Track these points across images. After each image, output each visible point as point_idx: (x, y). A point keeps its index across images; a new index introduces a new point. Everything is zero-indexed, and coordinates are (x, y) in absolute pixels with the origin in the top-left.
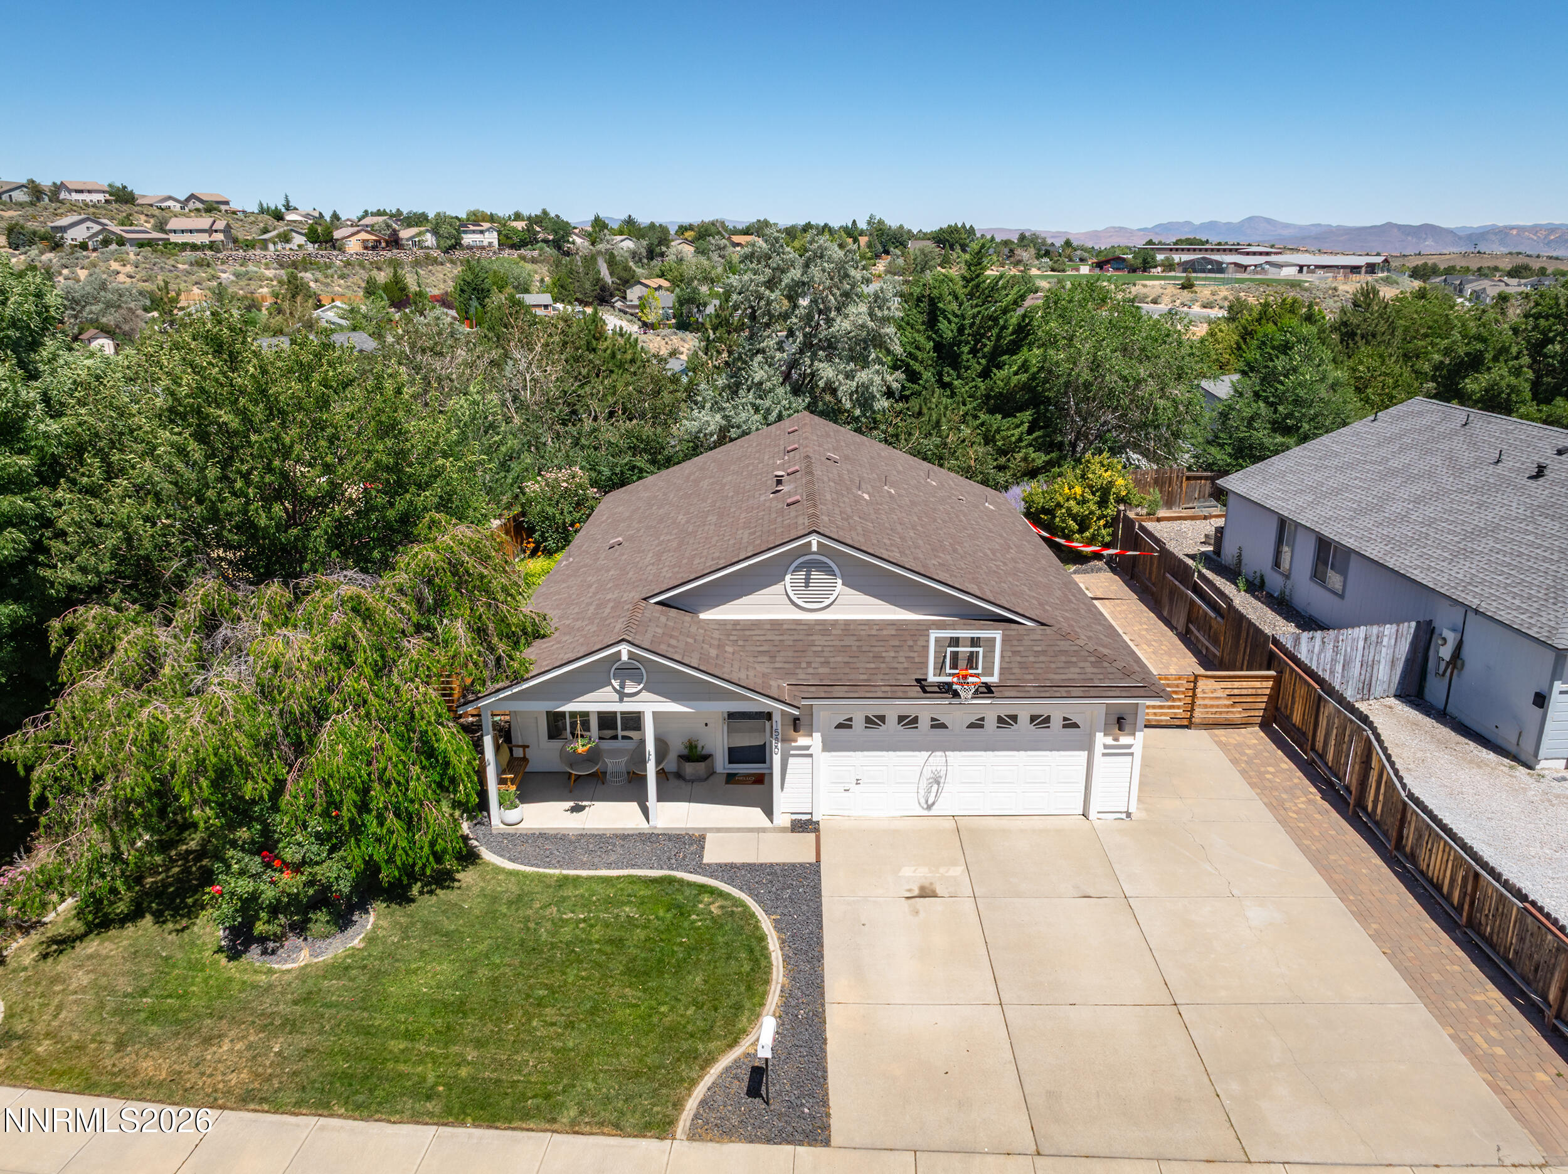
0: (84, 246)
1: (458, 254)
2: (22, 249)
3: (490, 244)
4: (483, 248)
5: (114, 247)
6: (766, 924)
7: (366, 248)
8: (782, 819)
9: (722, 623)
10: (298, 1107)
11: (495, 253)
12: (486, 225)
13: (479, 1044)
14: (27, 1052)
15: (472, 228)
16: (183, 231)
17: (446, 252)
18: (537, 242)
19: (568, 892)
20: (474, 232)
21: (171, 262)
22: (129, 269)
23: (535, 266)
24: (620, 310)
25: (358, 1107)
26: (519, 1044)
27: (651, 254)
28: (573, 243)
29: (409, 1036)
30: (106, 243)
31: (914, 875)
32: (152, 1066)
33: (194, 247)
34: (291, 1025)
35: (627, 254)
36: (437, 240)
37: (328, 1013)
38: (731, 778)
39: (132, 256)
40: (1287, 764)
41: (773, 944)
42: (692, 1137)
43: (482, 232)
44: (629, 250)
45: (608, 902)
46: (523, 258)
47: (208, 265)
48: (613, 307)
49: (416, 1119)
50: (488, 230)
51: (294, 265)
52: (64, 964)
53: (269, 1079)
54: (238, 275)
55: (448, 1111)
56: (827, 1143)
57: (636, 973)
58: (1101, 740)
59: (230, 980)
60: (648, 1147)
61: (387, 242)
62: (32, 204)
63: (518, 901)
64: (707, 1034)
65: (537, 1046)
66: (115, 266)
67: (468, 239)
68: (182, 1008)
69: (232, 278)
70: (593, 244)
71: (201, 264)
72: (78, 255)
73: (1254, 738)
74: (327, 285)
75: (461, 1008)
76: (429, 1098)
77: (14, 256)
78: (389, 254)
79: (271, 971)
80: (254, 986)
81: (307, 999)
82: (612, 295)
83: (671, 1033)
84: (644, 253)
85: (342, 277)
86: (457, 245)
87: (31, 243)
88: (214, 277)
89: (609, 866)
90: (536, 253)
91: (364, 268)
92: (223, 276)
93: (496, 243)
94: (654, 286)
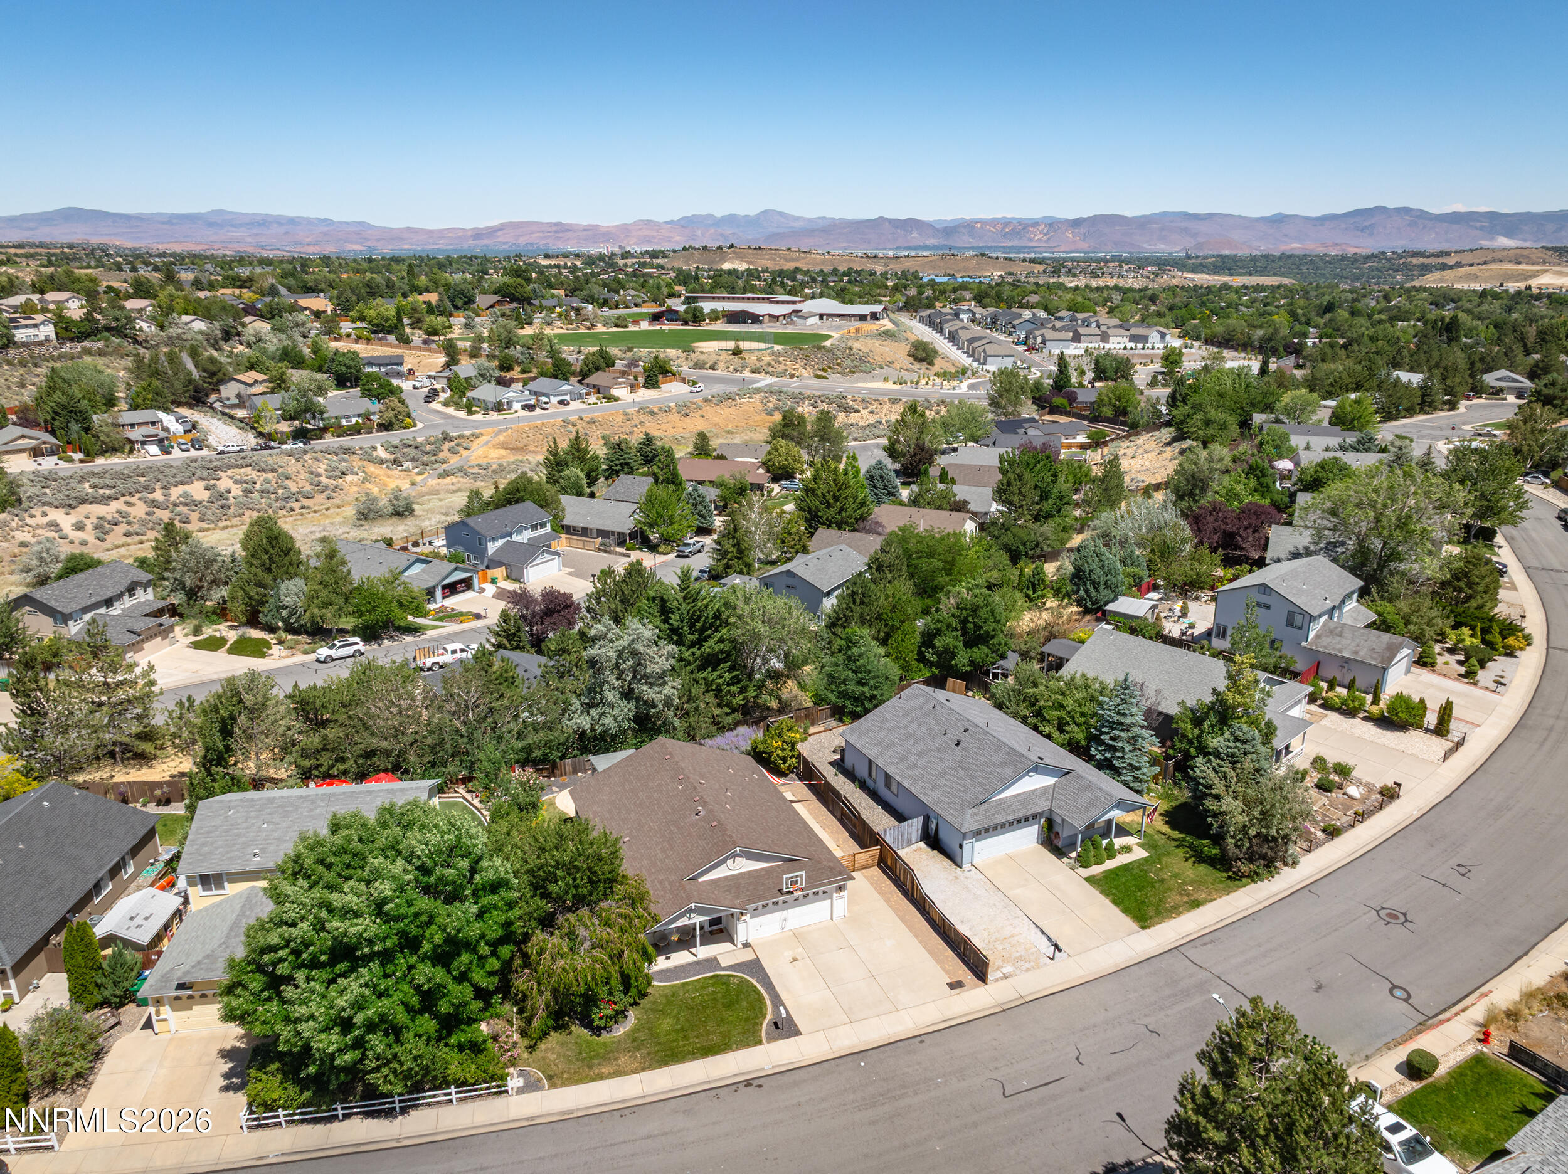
1: (13, 353)
3: (47, 339)
4: (40, 343)
6: (754, 982)
8: (740, 946)
10: (660, 1066)
11: (53, 348)
12: (39, 318)
13: (696, 1037)
15: (23, 322)
18: (101, 331)
19: (687, 988)
20: (26, 326)
23: (106, 360)
24: (223, 414)
25: (677, 1061)
26: (708, 1034)
27: (227, 335)
28: (141, 330)
29: (676, 1040)
31: (788, 954)
32: (605, 1070)
34: (638, 1049)
35: (202, 339)
37: (644, 1042)
38: (711, 932)
40: (888, 882)
41: (759, 987)
42: (768, 1042)
43: (35, 326)
44: (201, 332)
45: (703, 988)
46: (88, 352)
48: (211, 407)
49: (695, 1059)
50: (43, 323)
52: (540, 1052)
53: (644, 1062)
55: (702, 1055)
56: (801, 1035)
57: (729, 1006)
58: (835, 895)
59: (604, 1042)
60: (758, 1048)
63: (673, 995)
64: (756, 1017)
65: (714, 1033)
67: (20, 335)
68: (597, 1053)
70: (162, 328)
73: (876, 871)
75: (682, 1029)
76: (694, 1054)
79: (614, 1036)
80: (614, 1042)
81: (634, 1040)
82: (207, 395)
83: (747, 1020)
84: (216, 333)
86: (10, 342)
89: (696, 975)
90: (101, 344)
93: (53, 336)
94: (250, 381)
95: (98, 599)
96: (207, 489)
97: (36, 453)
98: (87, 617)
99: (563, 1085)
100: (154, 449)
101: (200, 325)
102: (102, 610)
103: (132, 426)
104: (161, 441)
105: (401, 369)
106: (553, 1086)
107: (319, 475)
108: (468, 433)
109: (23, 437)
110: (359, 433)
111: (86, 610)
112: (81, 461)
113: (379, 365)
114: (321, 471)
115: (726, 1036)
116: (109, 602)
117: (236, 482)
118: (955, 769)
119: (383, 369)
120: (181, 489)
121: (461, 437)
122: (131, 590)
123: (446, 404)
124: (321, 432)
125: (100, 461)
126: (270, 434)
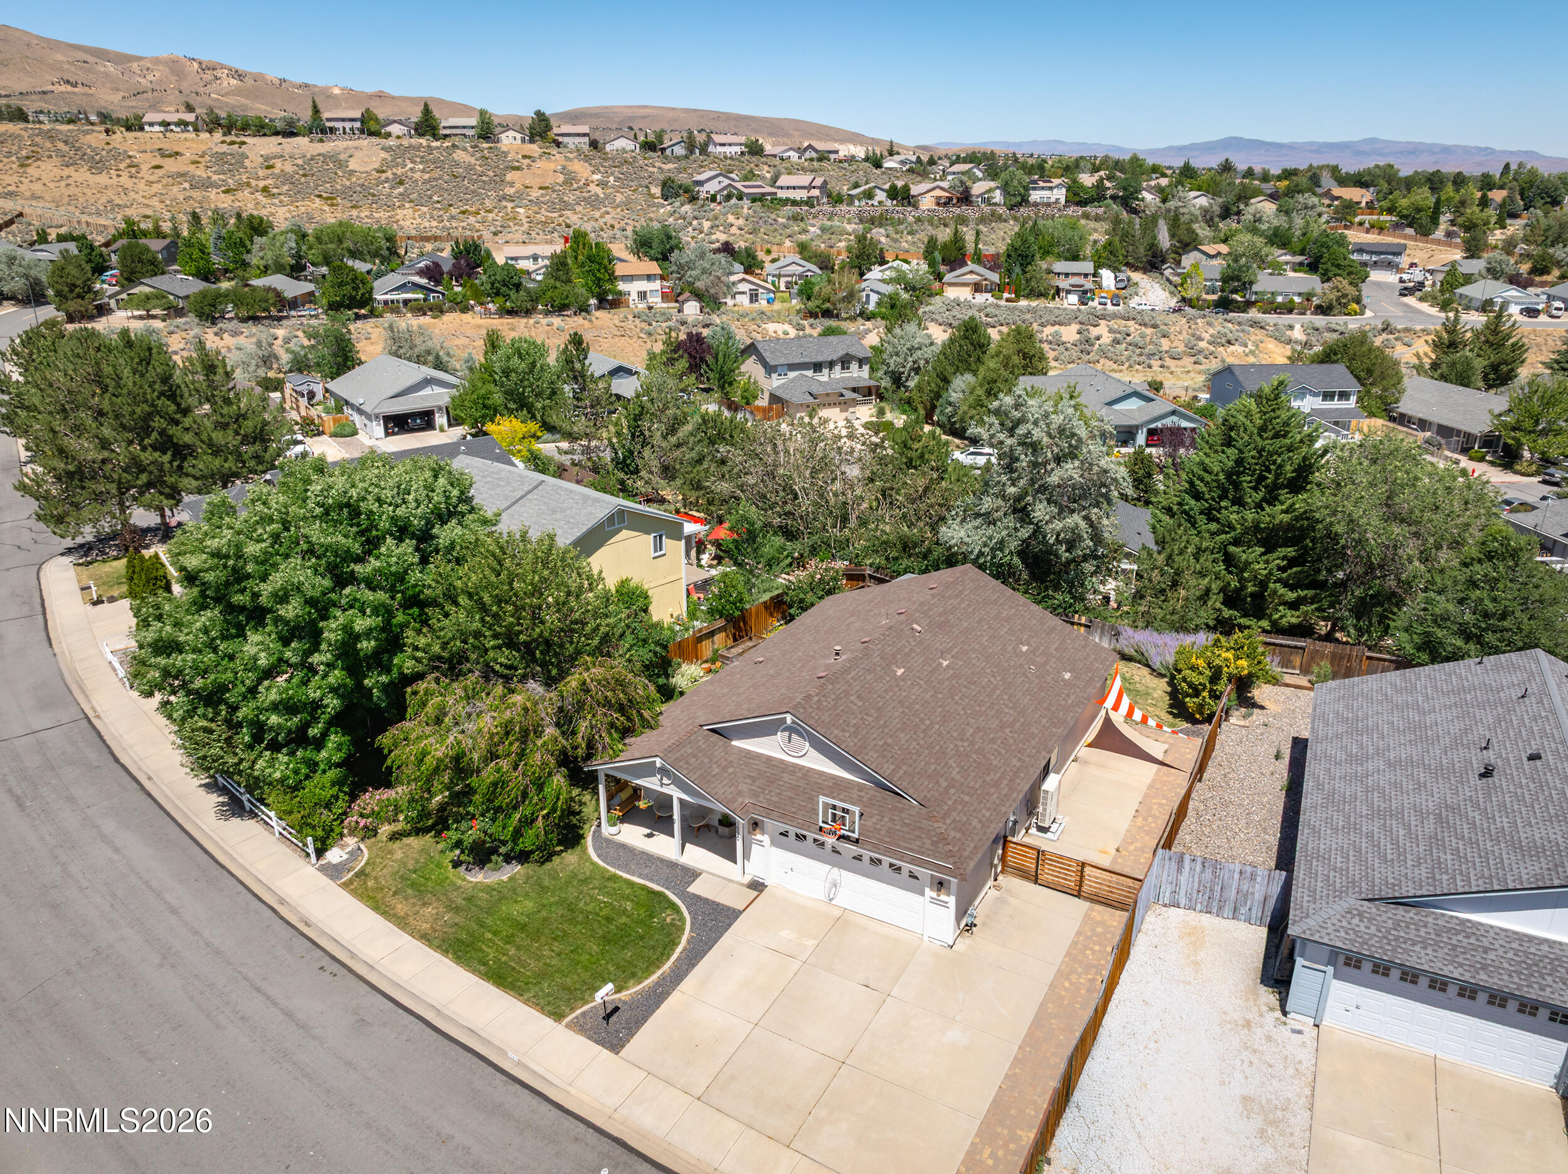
0: (713, 199)
1: (1023, 211)
2: (670, 201)
3: (1057, 202)
4: (1048, 205)
5: (734, 201)
6: (685, 938)
7: (938, 204)
8: (746, 877)
9: (741, 750)
10: (438, 948)
11: (1059, 210)
12: (1056, 182)
13: (518, 948)
14: (365, 883)
15: (1041, 184)
16: (788, 188)
17: (1011, 209)
18: (1105, 199)
19: (610, 884)
20: (1043, 188)
21: (773, 216)
22: (741, 222)
23: (1097, 225)
24: (1167, 279)
25: (458, 958)
26: (533, 955)
27: (1226, 213)
28: (1143, 200)
29: (495, 933)
30: (729, 197)
31: (786, 937)
32: (401, 908)
33: (794, 203)
34: (457, 910)
35: (1198, 213)
36: (1005, 198)
37: (474, 909)
39: (745, 210)
41: (679, 950)
42: (567, 1026)
43: (1051, 188)
44: (1200, 207)
45: (623, 896)
46: (1086, 216)
47: (802, 220)
48: (1161, 275)
49: (474, 971)
50: (1057, 186)
51: (872, 221)
52: (397, 845)
53: (435, 931)
54: (823, 229)
55: (486, 974)
56: (617, 1053)
57: (606, 939)
58: (929, 892)
59: (447, 878)
60: (548, 1022)
61: (959, 200)
62: (686, 157)
63: (584, 881)
65: (540, 959)
66: (731, 218)
67: (1035, 196)
68: (424, 885)
69: (819, 232)
70: (1164, 201)
71: (796, 218)
72: (706, 208)
74: (895, 241)
75: (523, 927)
76: (484, 965)
77: (663, 206)
78: (957, 211)
79: (464, 880)
80: (454, 884)
81: (470, 899)
82: (1164, 262)
84: (1217, 210)
85: (910, 233)
86: (1024, 201)
87: (677, 195)
88: (805, 231)
89: (640, 876)
90: (1101, 211)
91: (932, 225)
92: (812, 229)
93: (1063, 200)
94: (1212, 252)
95: (807, 360)
96: (1079, 333)
97: (977, 288)
98: (792, 375)
99: (354, 893)
100: (1073, 298)
101: (1203, 201)
102: (809, 373)
103: (1067, 275)
104: (1085, 292)
105: (1397, 259)
106: (345, 886)
107: (1201, 339)
108: (1418, 327)
109: (971, 272)
110: (1290, 311)
111: (792, 367)
112: (1008, 300)
113: (1372, 253)
114: (1207, 336)
115: (543, 975)
116: (817, 367)
117: (1111, 331)
118: (1422, 816)
119: (1374, 258)
120: (1057, 327)
121: (1407, 330)
122: (845, 362)
123: (1421, 299)
124: (1248, 305)
125: (1023, 303)
126: (1190, 300)
